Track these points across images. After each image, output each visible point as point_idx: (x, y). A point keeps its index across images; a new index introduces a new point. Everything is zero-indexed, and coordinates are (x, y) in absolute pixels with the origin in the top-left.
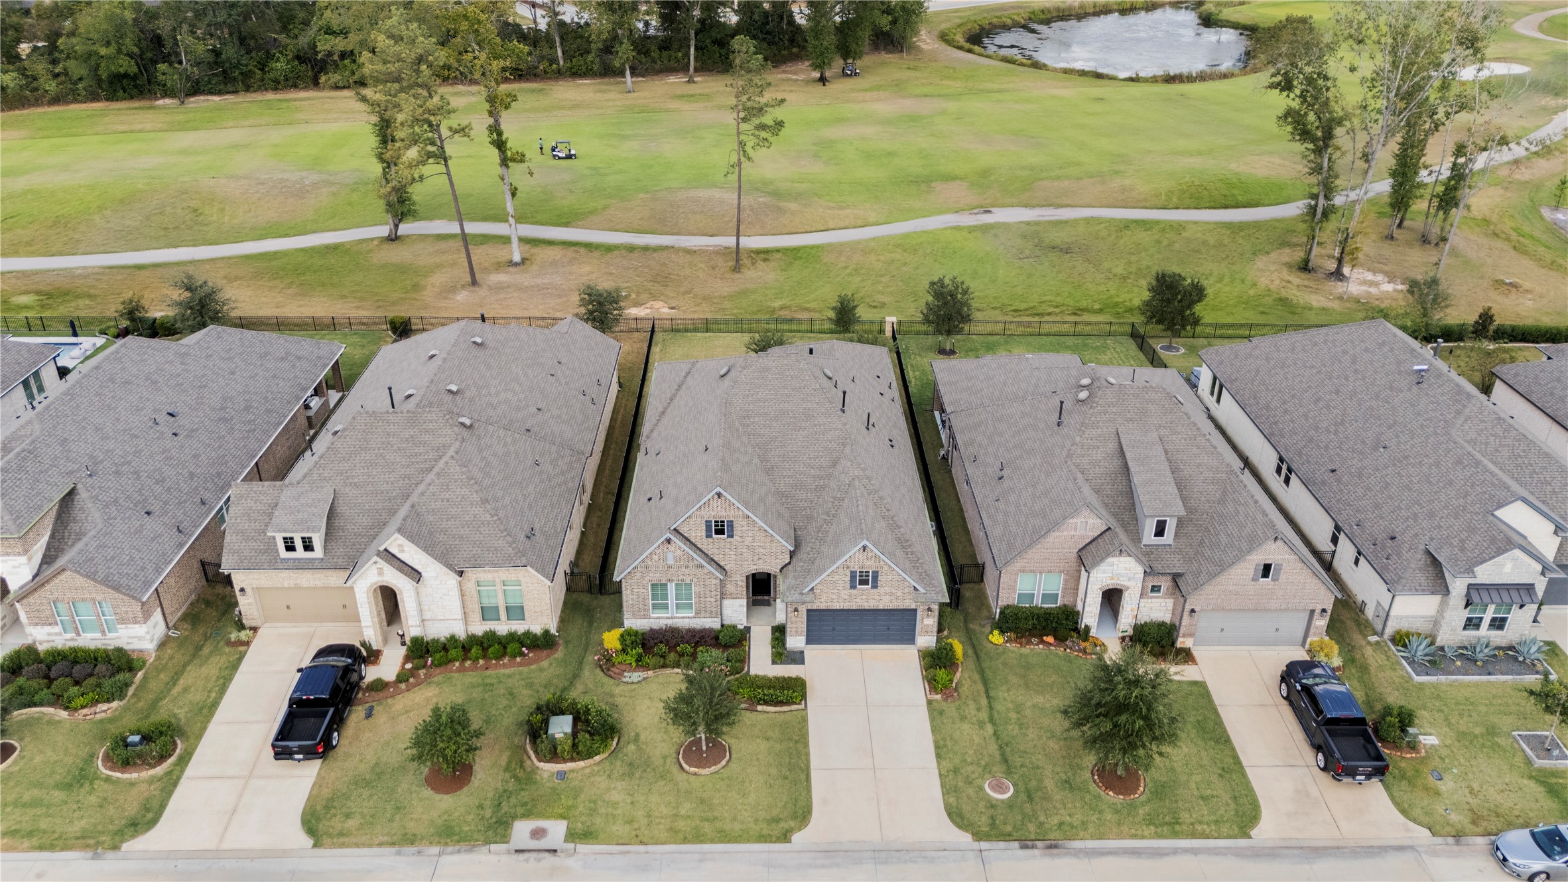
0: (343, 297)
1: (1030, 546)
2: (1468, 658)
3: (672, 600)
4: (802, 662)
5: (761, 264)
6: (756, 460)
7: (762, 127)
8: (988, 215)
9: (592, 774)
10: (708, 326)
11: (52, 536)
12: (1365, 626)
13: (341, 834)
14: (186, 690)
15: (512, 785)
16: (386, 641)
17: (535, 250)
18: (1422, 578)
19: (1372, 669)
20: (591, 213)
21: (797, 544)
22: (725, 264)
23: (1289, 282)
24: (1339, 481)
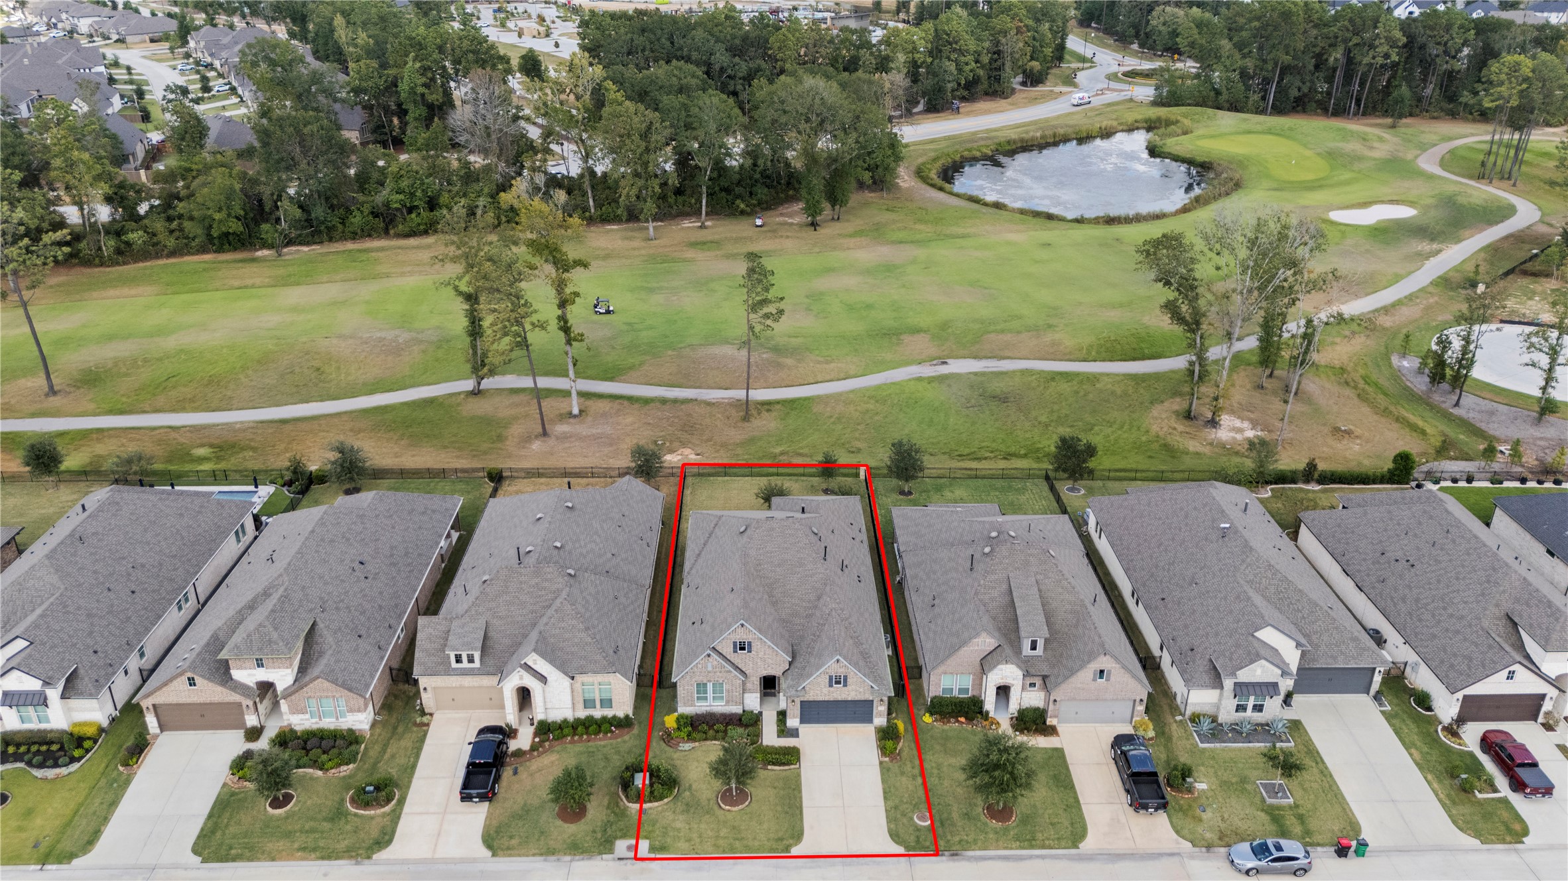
0: (445, 447)
1: (949, 656)
2: (1237, 732)
3: (710, 694)
4: (797, 736)
5: (765, 414)
6: (766, 596)
7: (767, 316)
8: (945, 366)
9: (663, 811)
10: (726, 469)
11: (303, 654)
12: (1175, 709)
13: (508, 848)
14: (393, 756)
15: (612, 818)
16: (520, 723)
17: (589, 403)
18: (1206, 678)
19: (1174, 739)
20: (630, 368)
21: (794, 657)
22: (736, 414)
23: (1175, 429)
24: (1166, 607)
